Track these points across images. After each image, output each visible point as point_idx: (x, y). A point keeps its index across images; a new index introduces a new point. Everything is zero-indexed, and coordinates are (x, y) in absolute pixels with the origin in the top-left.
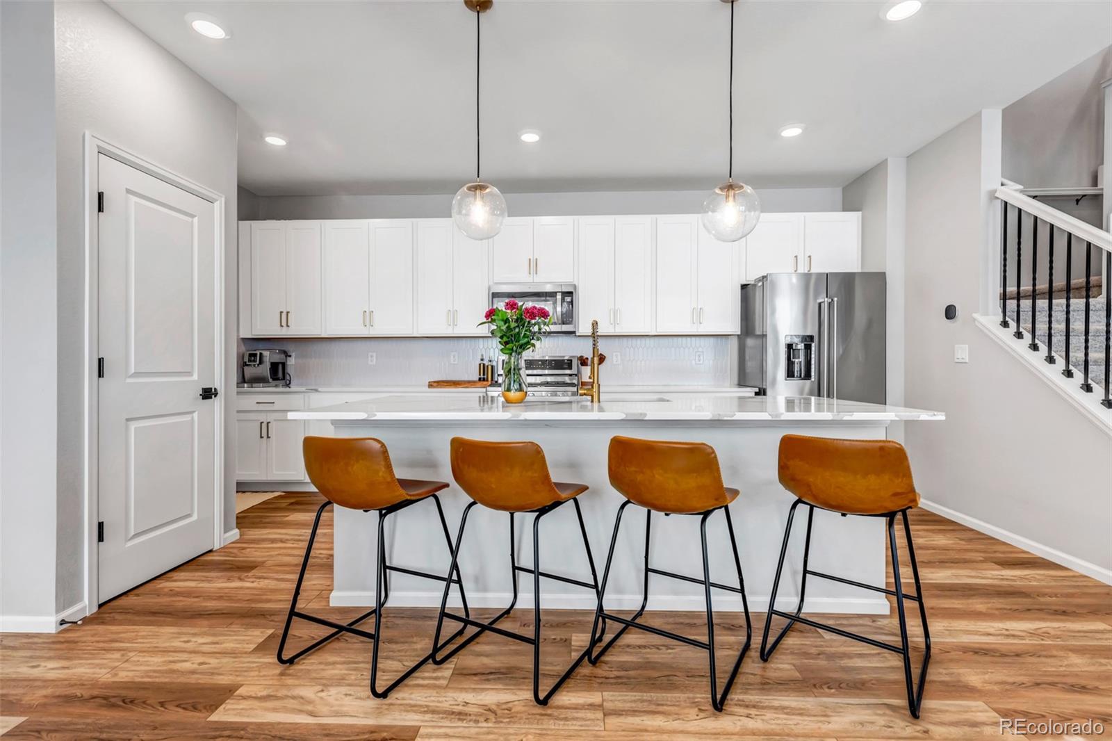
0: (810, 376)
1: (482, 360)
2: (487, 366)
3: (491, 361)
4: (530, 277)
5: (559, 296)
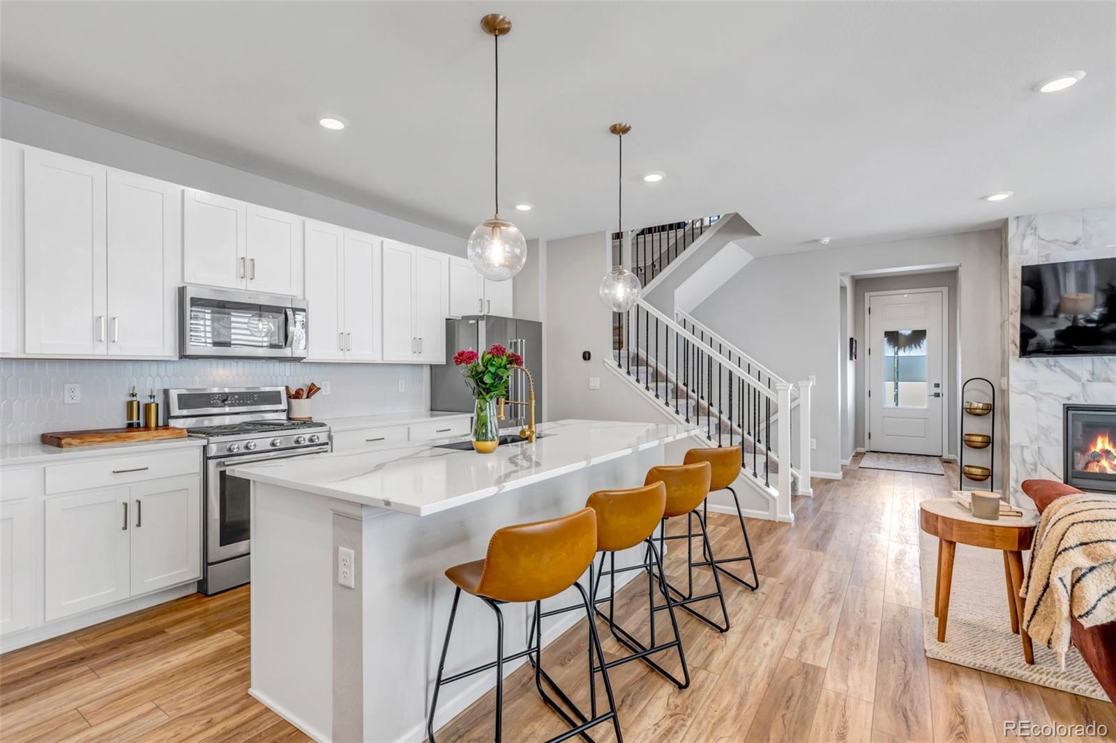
1: (133, 396)
2: (146, 404)
3: (154, 397)
4: (241, 282)
5: (290, 313)
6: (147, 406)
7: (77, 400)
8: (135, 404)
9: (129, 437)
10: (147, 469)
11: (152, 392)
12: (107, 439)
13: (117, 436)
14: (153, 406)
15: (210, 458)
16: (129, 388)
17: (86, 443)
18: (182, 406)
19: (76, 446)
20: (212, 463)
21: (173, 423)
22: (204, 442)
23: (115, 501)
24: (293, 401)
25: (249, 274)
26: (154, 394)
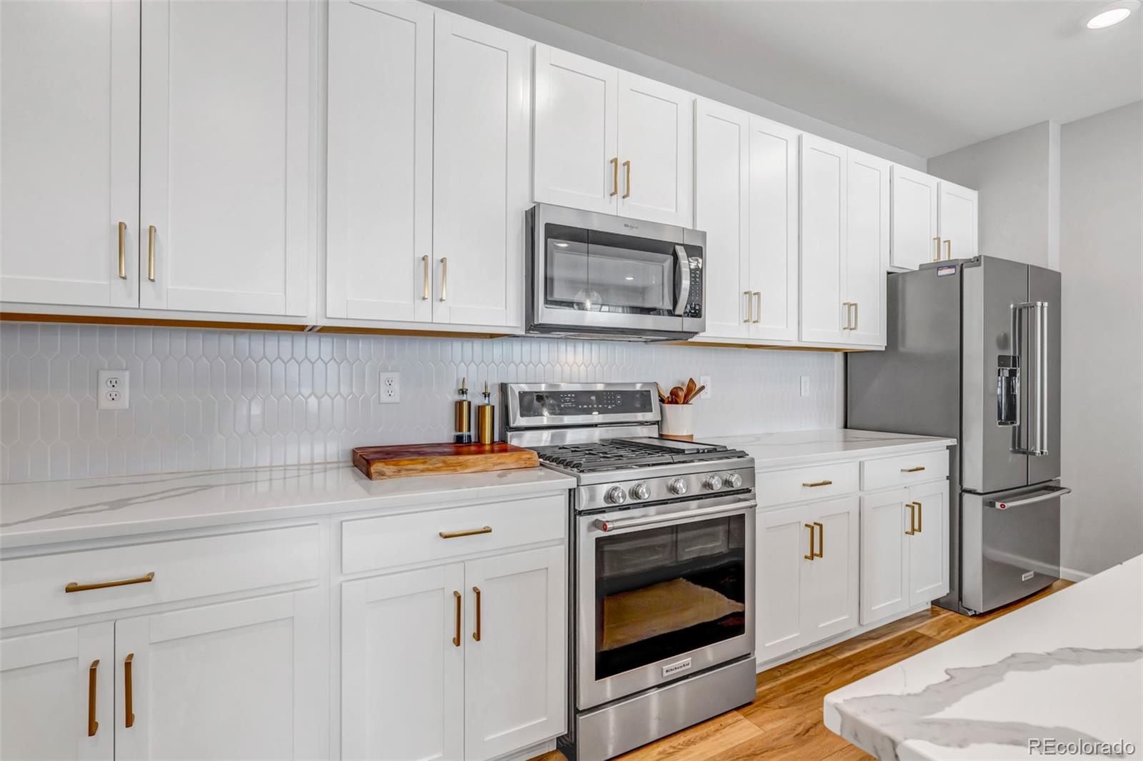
0: (1015, 418)
1: (463, 393)
2: (479, 407)
3: (489, 395)
4: (611, 202)
5: (681, 253)
6: (481, 409)
7: (396, 398)
8: (465, 405)
9: (461, 464)
10: (488, 531)
11: (486, 387)
12: (431, 467)
13: (444, 462)
14: (488, 409)
15: (580, 513)
16: (458, 380)
17: (403, 473)
18: (526, 410)
19: (390, 477)
20: (584, 522)
21: (514, 440)
22: (571, 482)
23: (444, 589)
24: (667, 407)
25: (621, 191)
26: (489, 390)
